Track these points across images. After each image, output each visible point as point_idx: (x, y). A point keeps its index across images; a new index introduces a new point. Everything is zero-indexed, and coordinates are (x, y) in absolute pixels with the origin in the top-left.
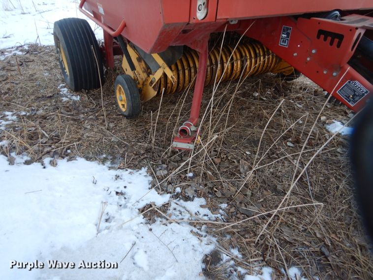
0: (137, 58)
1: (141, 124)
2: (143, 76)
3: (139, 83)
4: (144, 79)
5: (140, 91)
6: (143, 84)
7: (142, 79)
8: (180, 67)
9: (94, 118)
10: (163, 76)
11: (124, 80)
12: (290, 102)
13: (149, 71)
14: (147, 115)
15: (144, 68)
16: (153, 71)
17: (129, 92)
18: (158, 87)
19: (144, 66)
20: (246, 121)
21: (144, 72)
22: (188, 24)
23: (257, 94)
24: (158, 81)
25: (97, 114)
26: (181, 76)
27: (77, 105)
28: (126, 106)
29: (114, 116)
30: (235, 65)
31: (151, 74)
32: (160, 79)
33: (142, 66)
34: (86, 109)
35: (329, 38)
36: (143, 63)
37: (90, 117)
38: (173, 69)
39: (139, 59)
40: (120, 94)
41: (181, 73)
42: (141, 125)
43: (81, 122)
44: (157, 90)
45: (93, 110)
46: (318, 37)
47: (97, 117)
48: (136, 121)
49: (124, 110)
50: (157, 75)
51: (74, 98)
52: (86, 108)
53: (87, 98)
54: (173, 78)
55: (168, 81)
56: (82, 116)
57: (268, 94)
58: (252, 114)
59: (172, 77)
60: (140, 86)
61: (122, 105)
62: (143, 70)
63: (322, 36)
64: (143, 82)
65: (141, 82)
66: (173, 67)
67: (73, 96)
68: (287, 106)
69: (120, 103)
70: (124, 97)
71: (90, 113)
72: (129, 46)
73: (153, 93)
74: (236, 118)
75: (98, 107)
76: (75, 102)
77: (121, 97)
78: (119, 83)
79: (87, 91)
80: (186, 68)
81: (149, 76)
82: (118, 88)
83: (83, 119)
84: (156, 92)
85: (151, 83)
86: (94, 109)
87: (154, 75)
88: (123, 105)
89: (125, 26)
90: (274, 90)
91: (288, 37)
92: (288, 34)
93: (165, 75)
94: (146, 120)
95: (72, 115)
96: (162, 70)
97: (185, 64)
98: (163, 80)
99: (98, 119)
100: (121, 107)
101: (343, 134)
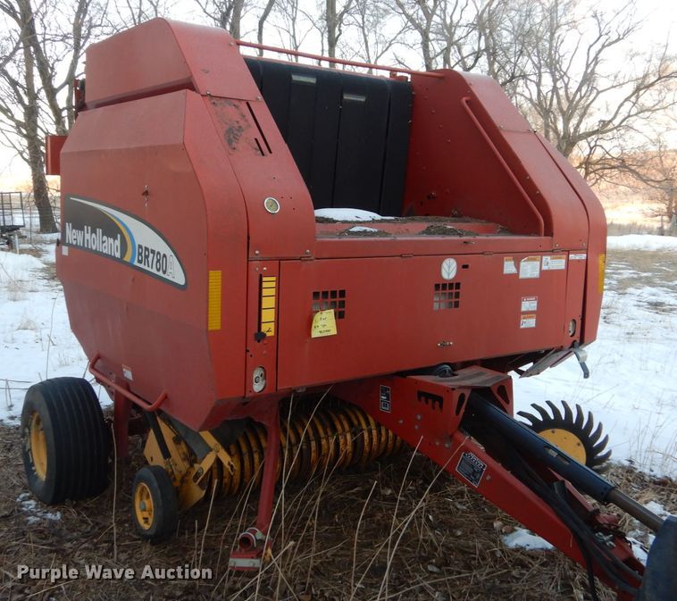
0: (173, 439)
1: (175, 553)
2: (182, 466)
3: (175, 479)
4: (184, 471)
5: (177, 491)
6: (183, 480)
7: (180, 472)
8: (244, 450)
9: (90, 546)
10: (215, 466)
11: (152, 474)
12: (445, 501)
13: (193, 457)
14: (187, 536)
15: (184, 453)
16: (199, 458)
17: (159, 492)
18: (206, 483)
19: (185, 450)
20: (364, 536)
21: (184, 460)
22: (244, 397)
23: (389, 492)
24: (207, 474)
25: (95, 540)
26: (247, 463)
27: (57, 527)
28: (151, 521)
29: (127, 543)
30: (342, 441)
31: (196, 462)
32: (211, 469)
33: (180, 451)
34: (75, 534)
35: (430, 401)
36: (183, 445)
37: (84, 546)
38: (233, 453)
39: (177, 440)
40: (141, 499)
41: (246, 458)
42: (175, 555)
43: (69, 555)
44: (206, 487)
45: (86, 535)
46: (420, 400)
47: (96, 544)
48: (165, 548)
49: (147, 527)
50: (207, 463)
51: (49, 516)
52: (74, 531)
53: (75, 516)
54: (232, 466)
55: (225, 474)
56: (68, 545)
57: (409, 490)
58: (374, 525)
59: (229, 464)
60: (177, 484)
61: (144, 518)
62: (183, 456)
63: (423, 398)
64: (183, 477)
65: (179, 478)
66: (233, 449)
67: (46, 513)
68: (440, 508)
69: (140, 516)
70: (149, 503)
71: (83, 540)
72: (161, 419)
73: (198, 493)
74: (345, 534)
75: (97, 528)
76: (53, 523)
77: (144, 504)
78: (142, 479)
79: (75, 502)
80: (254, 449)
81: (192, 466)
82: (139, 489)
83: (71, 550)
84: (204, 492)
85: (196, 477)
86: (89, 532)
87: (200, 463)
88: (146, 519)
89: (166, 397)
90: (421, 482)
91: (388, 399)
92: (387, 395)
93: (218, 461)
94: (184, 546)
95: (50, 545)
96: (215, 454)
97: (253, 443)
98: (215, 471)
99: (97, 549)
100: (141, 521)
101: (528, 548)
